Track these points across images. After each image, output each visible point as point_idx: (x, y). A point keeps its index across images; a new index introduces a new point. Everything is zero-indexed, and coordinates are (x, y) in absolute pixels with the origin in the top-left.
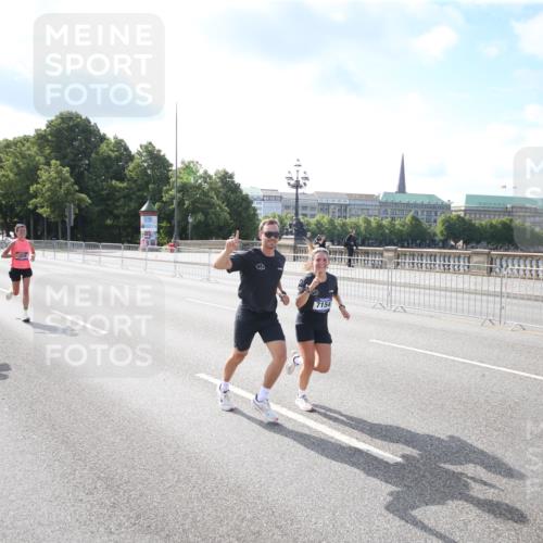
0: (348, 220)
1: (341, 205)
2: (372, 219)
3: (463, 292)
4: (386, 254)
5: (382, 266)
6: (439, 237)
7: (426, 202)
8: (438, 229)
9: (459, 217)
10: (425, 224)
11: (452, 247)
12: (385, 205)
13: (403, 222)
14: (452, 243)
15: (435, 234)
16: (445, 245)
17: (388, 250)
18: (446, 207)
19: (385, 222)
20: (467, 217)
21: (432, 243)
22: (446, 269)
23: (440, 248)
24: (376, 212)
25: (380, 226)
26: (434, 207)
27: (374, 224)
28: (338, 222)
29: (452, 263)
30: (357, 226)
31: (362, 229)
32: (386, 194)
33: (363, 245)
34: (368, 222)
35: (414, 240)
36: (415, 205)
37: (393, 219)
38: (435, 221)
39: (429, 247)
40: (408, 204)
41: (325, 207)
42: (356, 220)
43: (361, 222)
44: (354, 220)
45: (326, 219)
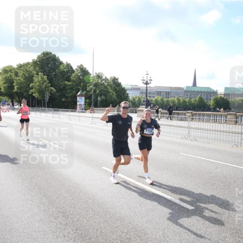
0: (170, 99)
1: (166, 92)
2: (181, 98)
3: (223, 132)
4: (187, 114)
5: (185, 120)
6: (212, 107)
7: (206, 90)
8: (211, 103)
9: (221, 97)
10: (205, 101)
11: (218, 111)
12: (187, 92)
13: (195, 100)
14: (218, 109)
15: (210, 105)
16: (214, 110)
17: (188, 113)
18: (215, 93)
19: (187, 100)
20: (225, 97)
21: (209, 109)
22: (215, 121)
23: (212, 112)
24: (183, 95)
25: (185, 102)
26: (210, 93)
27: (181, 101)
28: (165, 100)
29: (218, 118)
30: (174, 102)
31: (176, 103)
32: (187, 87)
33: (177, 110)
34: (179, 100)
35: (200, 108)
36: (201, 92)
37: (191, 98)
38: (210, 99)
39: (208, 111)
40: (197, 92)
41: (159, 93)
42: (173, 99)
43: (176, 100)
44: (172, 99)
45: (159, 98)
